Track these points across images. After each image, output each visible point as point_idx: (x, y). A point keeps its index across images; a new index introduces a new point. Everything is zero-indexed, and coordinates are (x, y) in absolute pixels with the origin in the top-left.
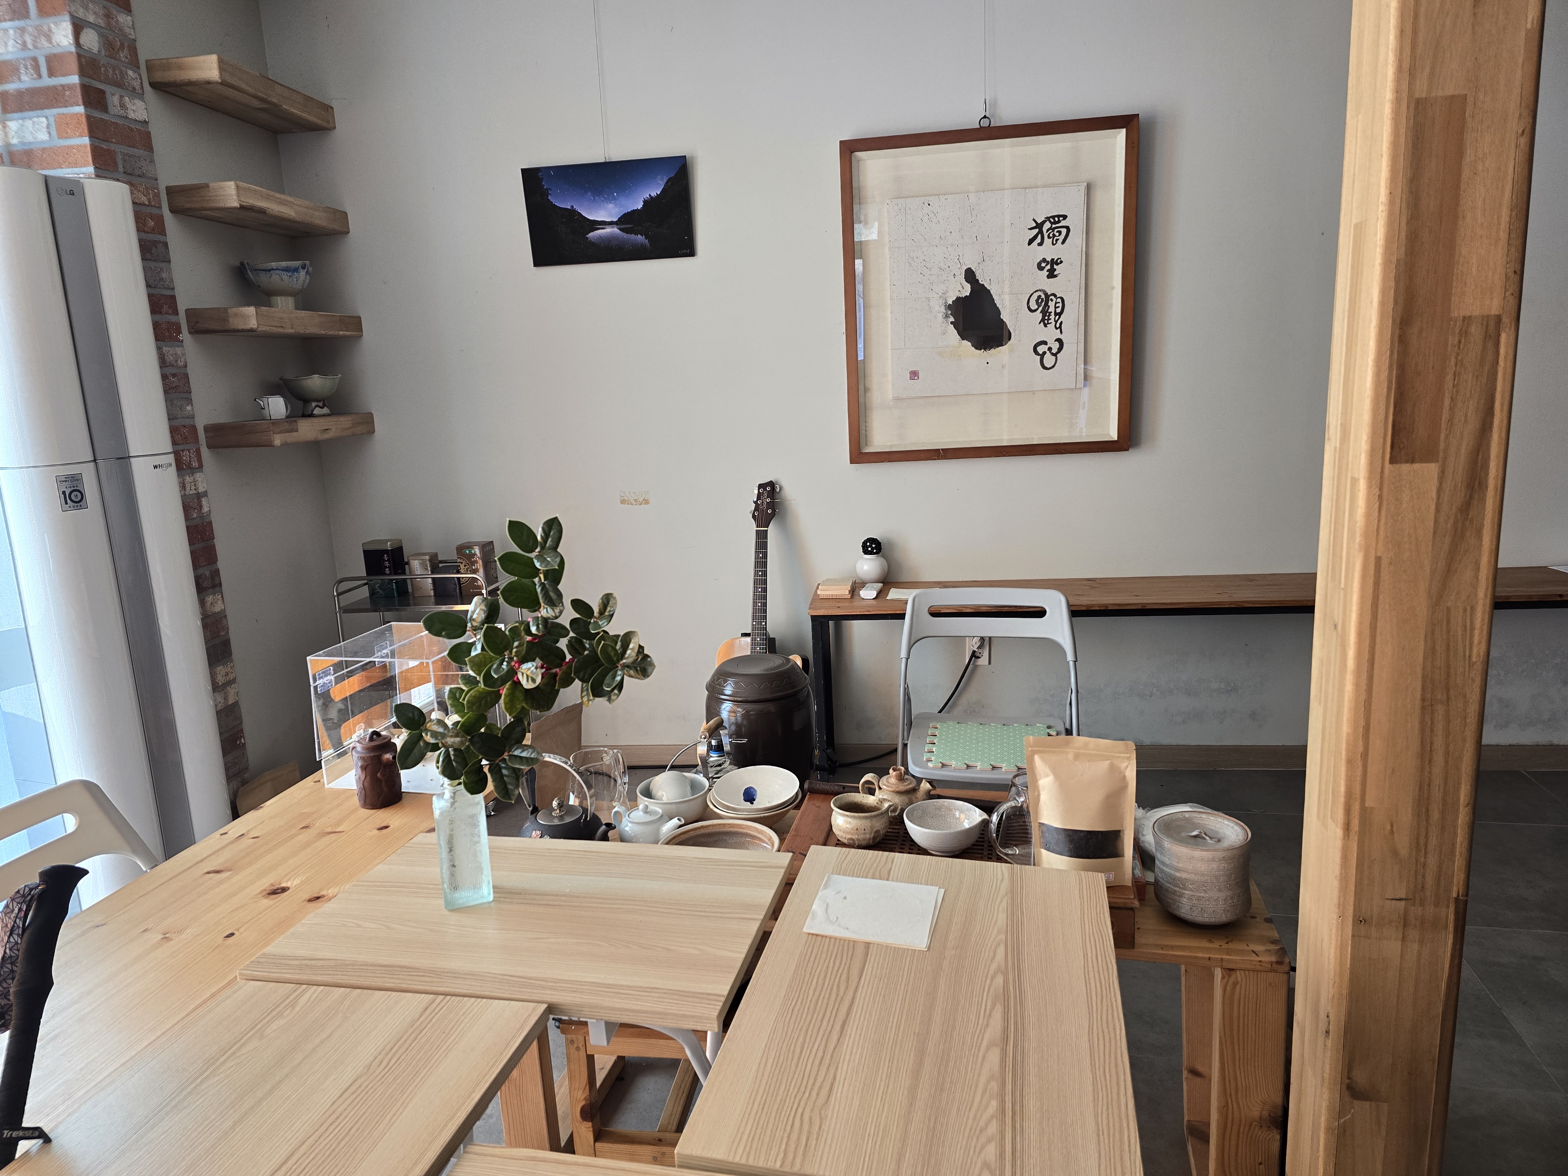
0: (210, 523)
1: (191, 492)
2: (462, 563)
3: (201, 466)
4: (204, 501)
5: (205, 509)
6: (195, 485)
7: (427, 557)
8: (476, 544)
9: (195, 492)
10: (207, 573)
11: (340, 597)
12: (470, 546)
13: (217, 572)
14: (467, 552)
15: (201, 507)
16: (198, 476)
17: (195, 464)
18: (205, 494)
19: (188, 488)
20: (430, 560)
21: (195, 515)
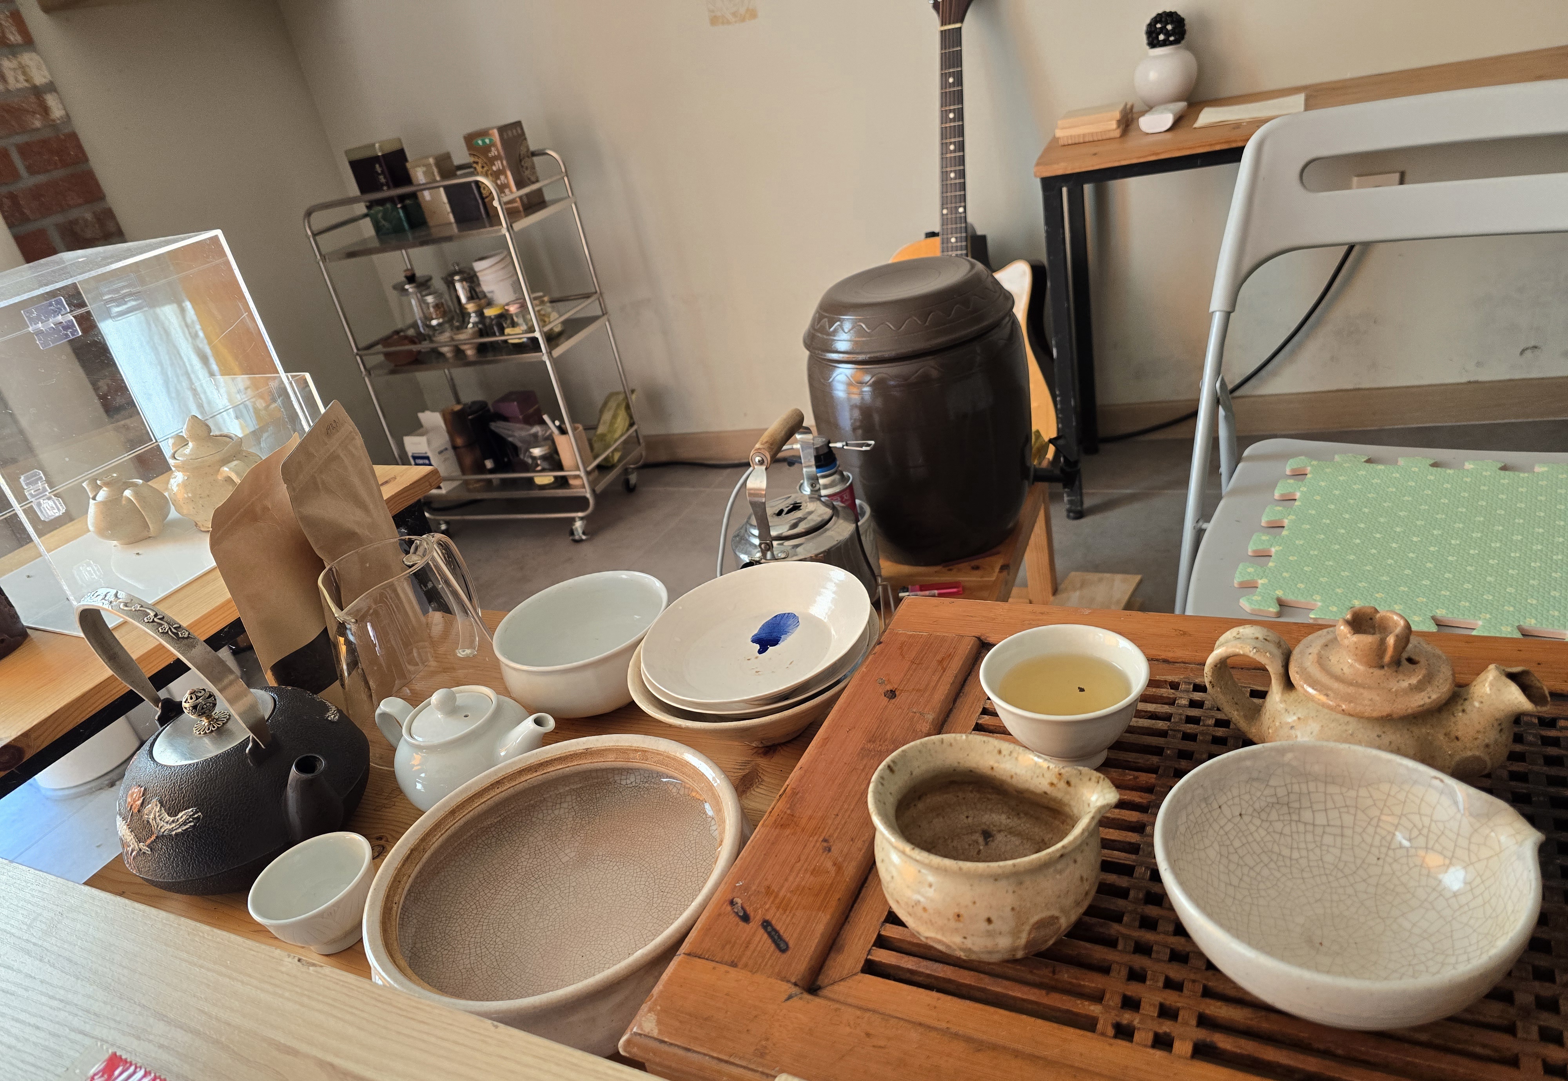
0: (73, 137)
1: (19, 86)
2: (477, 163)
3: (29, 42)
4: (51, 100)
5: (57, 112)
6: (24, 73)
7: (431, 161)
8: (493, 128)
9: (26, 84)
10: (89, 216)
11: (318, 238)
12: (483, 133)
13: (109, 214)
14: (480, 142)
15: (45, 110)
16: (28, 58)
17: (14, 37)
18: (51, 87)
19: (11, 80)
20: (438, 164)
21: (38, 124)
